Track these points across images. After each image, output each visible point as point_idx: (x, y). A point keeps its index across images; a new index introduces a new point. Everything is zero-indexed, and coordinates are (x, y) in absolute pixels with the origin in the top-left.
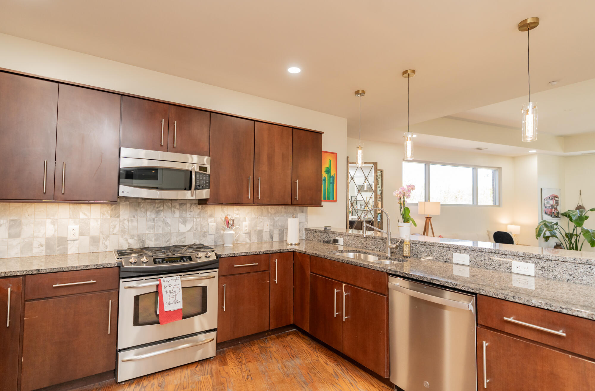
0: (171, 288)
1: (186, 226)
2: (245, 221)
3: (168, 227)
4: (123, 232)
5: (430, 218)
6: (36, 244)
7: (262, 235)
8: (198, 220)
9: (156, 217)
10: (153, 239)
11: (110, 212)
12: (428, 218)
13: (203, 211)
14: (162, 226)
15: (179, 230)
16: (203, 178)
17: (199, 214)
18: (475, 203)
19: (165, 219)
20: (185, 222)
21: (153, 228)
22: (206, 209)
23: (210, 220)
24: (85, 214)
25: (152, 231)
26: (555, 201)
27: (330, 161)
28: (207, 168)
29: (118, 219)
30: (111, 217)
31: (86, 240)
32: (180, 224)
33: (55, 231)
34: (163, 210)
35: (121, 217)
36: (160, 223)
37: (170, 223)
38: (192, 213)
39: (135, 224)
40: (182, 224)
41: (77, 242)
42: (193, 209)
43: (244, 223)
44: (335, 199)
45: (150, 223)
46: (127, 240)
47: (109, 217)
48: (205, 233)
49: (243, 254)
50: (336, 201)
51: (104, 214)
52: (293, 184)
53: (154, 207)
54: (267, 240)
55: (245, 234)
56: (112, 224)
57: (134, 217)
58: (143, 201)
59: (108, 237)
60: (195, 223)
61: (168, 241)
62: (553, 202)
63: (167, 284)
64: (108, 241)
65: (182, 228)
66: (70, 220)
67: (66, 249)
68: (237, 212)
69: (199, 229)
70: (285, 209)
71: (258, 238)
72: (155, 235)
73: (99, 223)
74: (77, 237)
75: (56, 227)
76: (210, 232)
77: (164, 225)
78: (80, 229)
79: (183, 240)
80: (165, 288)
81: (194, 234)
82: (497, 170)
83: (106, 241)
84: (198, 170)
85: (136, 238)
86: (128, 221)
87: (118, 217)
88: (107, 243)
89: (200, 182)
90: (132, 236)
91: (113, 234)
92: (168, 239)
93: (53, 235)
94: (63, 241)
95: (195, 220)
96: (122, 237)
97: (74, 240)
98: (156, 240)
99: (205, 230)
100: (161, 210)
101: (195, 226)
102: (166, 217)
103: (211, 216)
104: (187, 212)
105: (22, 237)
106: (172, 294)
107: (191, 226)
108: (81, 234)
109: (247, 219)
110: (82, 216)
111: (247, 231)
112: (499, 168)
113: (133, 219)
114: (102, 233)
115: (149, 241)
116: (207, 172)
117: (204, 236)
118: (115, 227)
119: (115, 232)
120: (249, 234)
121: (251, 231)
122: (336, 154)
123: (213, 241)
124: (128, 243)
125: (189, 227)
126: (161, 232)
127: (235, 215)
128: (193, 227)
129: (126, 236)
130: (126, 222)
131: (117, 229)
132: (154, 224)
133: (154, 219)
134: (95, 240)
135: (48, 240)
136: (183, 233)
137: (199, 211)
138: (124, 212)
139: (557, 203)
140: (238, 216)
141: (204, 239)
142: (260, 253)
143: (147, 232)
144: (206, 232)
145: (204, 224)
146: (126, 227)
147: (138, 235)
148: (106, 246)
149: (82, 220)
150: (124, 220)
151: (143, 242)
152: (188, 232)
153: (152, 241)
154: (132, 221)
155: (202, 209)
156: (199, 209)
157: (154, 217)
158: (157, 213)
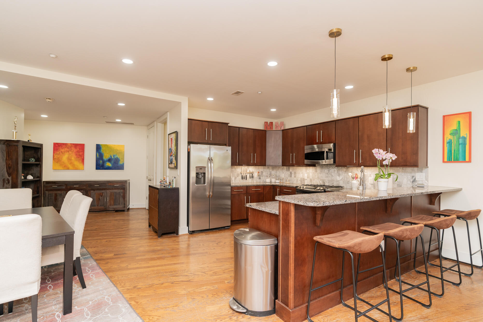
1: (339, 177)
2: (371, 177)
3: (333, 177)
6: (299, 180)
8: (345, 174)
9: (328, 172)
10: (328, 182)
11: (314, 170)
14: (331, 177)
15: (337, 179)
16: (330, 154)
17: (346, 171)
20: (339, 175)
21: (327, 177)
22: (349, 169)
23: (349, 174)
24: (308, 170)
27: (459, 122)
28: (331, 149)
31: (309, 180)
32: (337, 176)
33: (302, 176)
34: (330, 169)
35: (318, 172)
36: (330, 175)
37: (333, 175)
38: (342, 171)
39: (322, 175)
41: (307, 180)
42: (343, 169)
44: (467, 159)
45: (326, 175)
46: (319, 182)
48: (348, 181)
50: (470, 161)
53: (328, 168)
56: (315, 174)
58: (324, 165)
59: (314, 179)
61: (333, 184)
64: (314, 181)
65: (338, 178)
66: (305, 172)
67: (304, 182)
69: (345, 179)
70: (403, 169)
73: (312, 174)
74: (306, 179)
75: (303, 174)
84: (328, 151)
85: (322, 181)
87: (317, 172)
88: (314, 182)
89: (329, 156)
90: (321, 180)
94: (304, 180)
95: (344, 174)
96: (318, 180)
98: (329, 182)
99: (348, 180)
101: (343, 178)
102: (332, 173)
105: (296, 177)
108: (308, 178)
109: (372, 175)
110: (308, 171)
114: (313, 178)
116: (331, 151)
117: (348, 183)
119: (316, 178)
122: (470, 114)
124: (320, 183)
125: (341, 178)
126: (330, 179)
128: (342, 178)
129: (319, 180)
130: (319, 174)
131: (317, 177)
132: (328, 175)
133: (328, 173)
134: (311, 180)
135: (301, 179)
136: (338, 181)
137: (345, 170)
138: (318, 169)
143: (326, 179)
145: (348, 177)
146: (319, 176)
150: (318, 173)
151: (324, 183)
152: (340, 180)
153: (327, 183)
154: (321, 174)
155: (347, 169)
156: (345, 169)
157: (327, 172)
158: (329, 171)
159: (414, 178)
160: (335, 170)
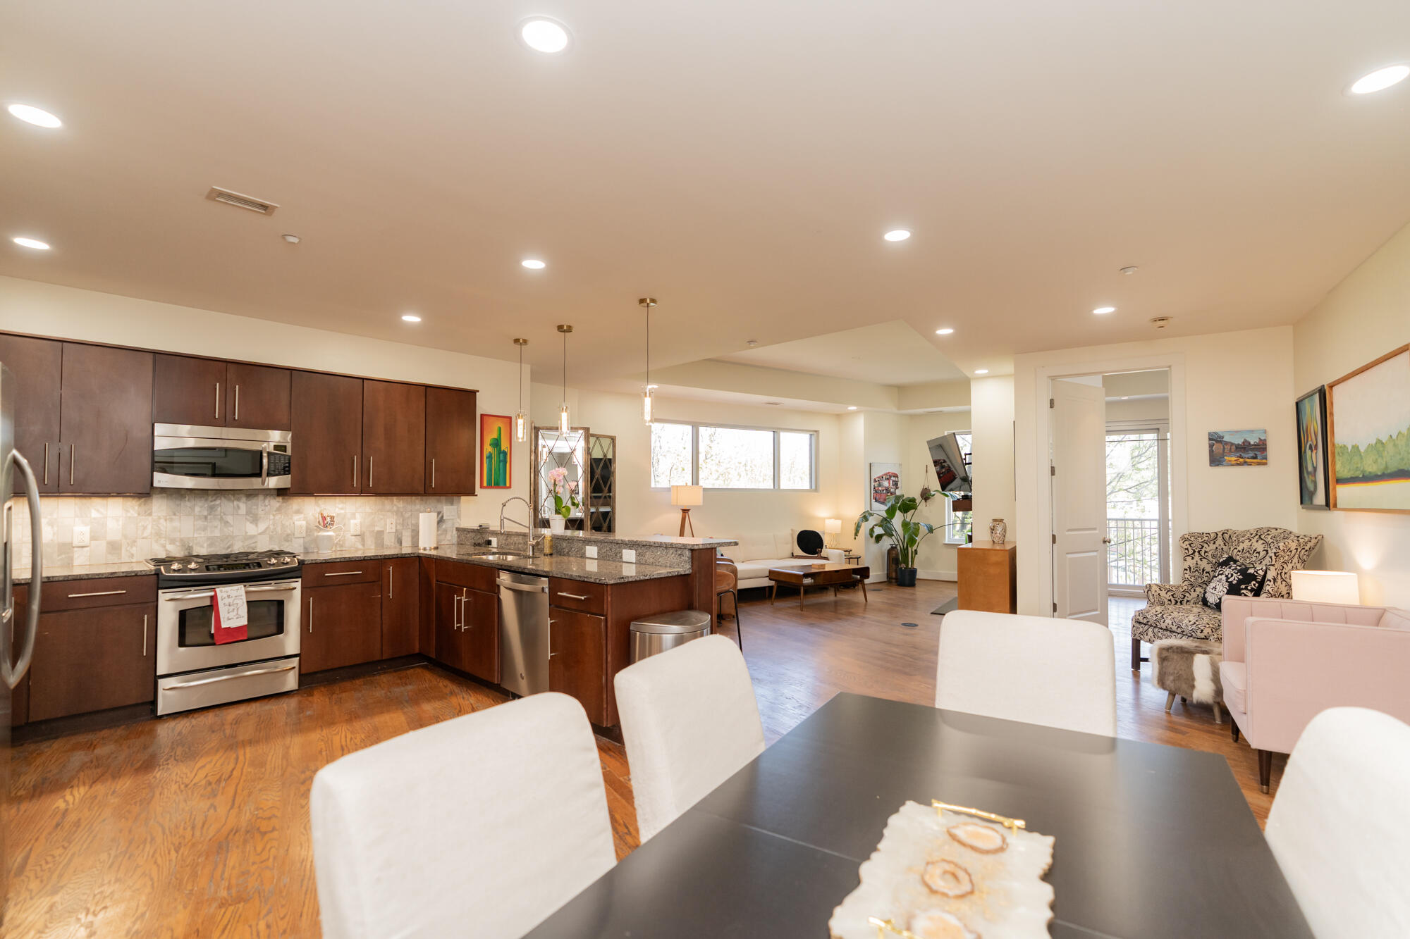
0: (231, 600)
1: (257, 525)
2: (355, 519)
3: (230, 528)
4: (158, 535)
5: (689, 510)
7: (383, 539)
8: (277, 517)
9: (209, 513)
10: (205, 545)
11: (136, 508)
12: (685, 511)
13: (284, 504)
14: (219, 527)
15: (246, 533)
16: (280, 460)
17: (278, 509)
18: (776, 487)
19: (224, 517)
20: (255, 520)
21: (205, 529)
22: (290, 501)
23: (296, 517)
24: (98, 511)
25: (203, 533)
26: (891, 481)
27: (500, 428)
28: (285, 447)
29: (150, 518)
30: (139, 514)
31: (102, 546)
32: (248, 524)
33: (54, 534)
34: (220, 505)
35: (154, 514)
36: (217, 523)
37: (231, 522)
38: (267, 508)
39: (176, 524)
40: (251, 523)
41: (88, 549)
42: (269, 501)
43: (352, 521)
44: (508, 485)
45: (200, 523)
46: (165, 547)
47: (136, 515)
48: (288, 535)
49: (338, 560)
50: (510, 487)
51: (128, 511)
52: (427, 466)
54: (392, 544)
55: (353, 537)
56: (140, 524)
57: (175, 514)
58: (187, 492)
59: (135, 542)
60: (271, 522)
61: (229, 547)
62: (889, 483)
63: (225, 595)
64: (134, 548)
65: (251, 529)
66: (77, 519)
67: (72, 559)
68: (340, 506)
69: (279, 529)
70: (422, 500)
71: (376, 543)
72: (208, 538)
73: (121, 523)
74: (87, 540)
75: (55, 529)
76: (296, 535)
77: (223, 524)
78: (91, 531)
79: (253, 545)
80: (222, 600)
81: (271, 538)
82: (814, 434)
83: (132, 547)
84: (272, 450)
85: (178, 544)
86: (166, 520)
87: (150, 514)
88: (134, 550)
89: (275, 466)
90: (173, 541)
91: (143, 538)
92: (228, 544)
93: (52, 540)
95: (272, 517)
96: (156, 541)
97: (83, 547)
98: (210, 545)
99: (289, 532)
100: (218, 505)
101: (272, 527)
102: (225, 514)
103: (298, 512)
104: (259, 506)
106: (231, 608)
107: (266, 527)
108: (93, 538)
109: (358, 515)
110: (95, 514)
111: (358, 533)
112: (816, 431)
113: (174, 517)
114: (125, 537)
115: (199, 548)
116: (286, 452)
117: (286, 541)
118: (145, 528)
119: (145, 535)
120: (361, 536)
121: (364, 533)
122: (510, 418)
123: (302, 547)
124: (166, 550)
125: (262, 527)
126: (219, 535)
127: (337, 509)
128: (267, 528)
129: (162, 541)
130: (162, 521)
131: (149, 530)
132: (206, 523)
133: (206, 517)
134: (114, 547)
136: (253, 537)
137: (278, 504)
138: (159, 506)
139: (896, 484)
140: (342, 511)
141: (287, 544)
142: (366, 558)
143: (196, 535)
144: (290, 535)
145: (287, 523)
146: (162, 528)
147: (182, 540)
148: (132, 555)
149: (94, 519)
150: (159, 518)
151: (190, 548)
152: (260, 534)
153: (203, 547)
154: (171, 520)
155: (283, 502)
156: (278, 502)
157: (206, 513)
158: (212, 508)
159: (440, 516)
160: (238, 507)
